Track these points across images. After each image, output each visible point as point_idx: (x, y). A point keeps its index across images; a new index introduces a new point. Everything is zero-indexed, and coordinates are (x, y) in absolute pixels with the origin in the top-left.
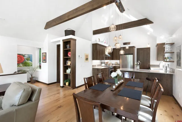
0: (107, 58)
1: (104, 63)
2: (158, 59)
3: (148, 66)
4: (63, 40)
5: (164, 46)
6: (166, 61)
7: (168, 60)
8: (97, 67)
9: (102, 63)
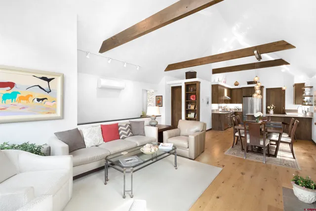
0: (226, 101)
1: (221, 107)
2: (296, 103)
3: (282, 110)
4: (185, 83)
5: (303, 88)
6: (305, 105)
7: (307, 104)
8: (215, 112)
9: (219, 107)
